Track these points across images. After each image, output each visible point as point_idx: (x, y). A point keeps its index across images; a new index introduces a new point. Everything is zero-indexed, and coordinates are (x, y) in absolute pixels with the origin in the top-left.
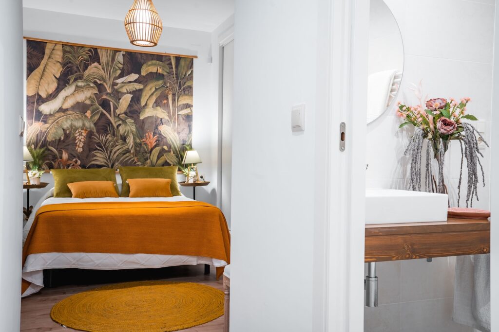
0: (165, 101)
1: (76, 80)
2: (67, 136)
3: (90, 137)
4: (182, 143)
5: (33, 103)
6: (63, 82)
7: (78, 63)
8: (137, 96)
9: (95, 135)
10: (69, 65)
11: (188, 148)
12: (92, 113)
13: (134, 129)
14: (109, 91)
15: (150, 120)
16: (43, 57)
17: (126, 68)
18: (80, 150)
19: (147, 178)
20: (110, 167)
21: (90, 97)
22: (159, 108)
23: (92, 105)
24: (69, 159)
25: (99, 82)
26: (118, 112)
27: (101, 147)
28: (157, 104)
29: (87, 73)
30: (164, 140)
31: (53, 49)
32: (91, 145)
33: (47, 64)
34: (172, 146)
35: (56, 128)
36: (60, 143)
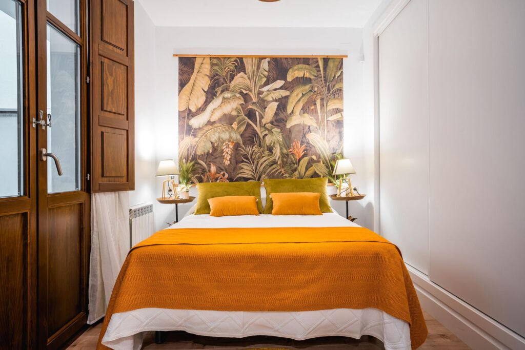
0: (313, 107)
1: (222, 91)
2: (215, 149)
3: (237, 150)
4: (332, 152)
5: (184, 118)
6: (211, 94)
7: (224, 74)
8: (282, 104)
9: (241, 147)
10: (216, 77)
11: (339, 157)
12: (238, 124)
13: (280, 138)
14: (254, 101)
15: (297, 129)
16: (193, 72)
17: (271, 75)
18: (227, 163)
19: (293, 192)
20: (257, 179)
21: (237, 108)
22: (306, 115)
23: (238, 116)
24: (216, 173)
25: (245, 92)
26: (264, 121)
27: (248, 159)
28: (305, 110)
29: (233, 83)
30: (313, 149)
31: (202, 63)
32: (239, 158)
33: (196, 78)
34: (322, 156)
35: (205, 142)
36: (208, 156)
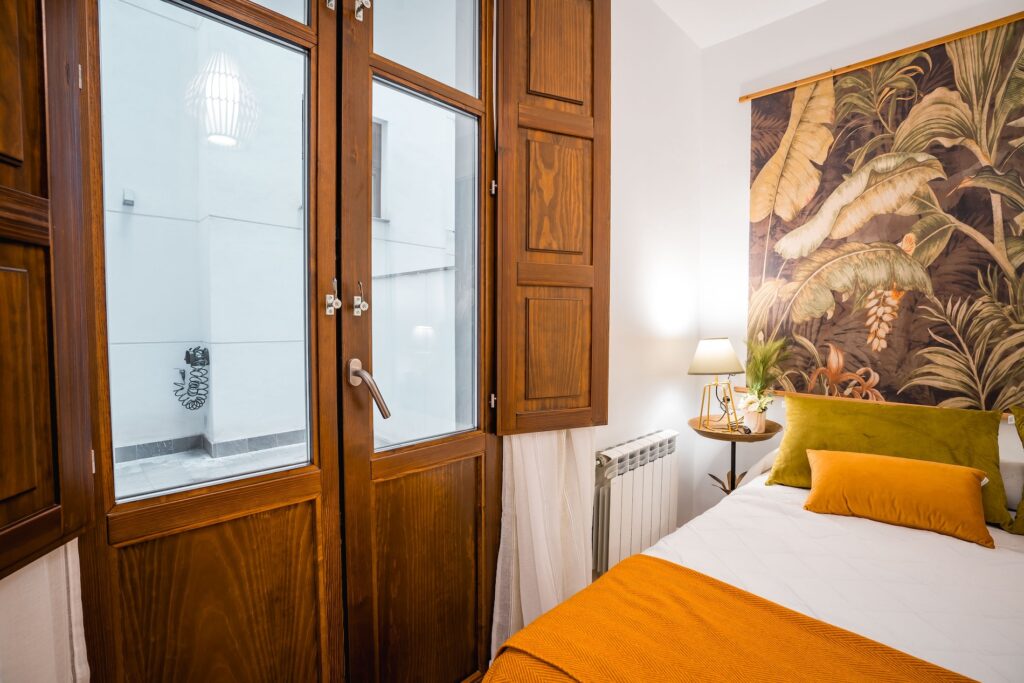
1: (870, 157)
2: (842, 309)
3: (912, 310)
5: (763, 237)
6: (835, 170)
7: (877, 108)
9: (928, 302)
10: (851, 124)
12: (920, 238)
14: (984, 162)
16: (787, 126)
18: (879, 344)
20: (983, 397)
21: (917, 194)
23: (920, 217)
24: (845, 369)
25: (946, 143)
27: (951, 336)
29: (906, 126)
31: (811, 98)
33: (795, 138)
35: (814, 291)
36: (823, 328)
